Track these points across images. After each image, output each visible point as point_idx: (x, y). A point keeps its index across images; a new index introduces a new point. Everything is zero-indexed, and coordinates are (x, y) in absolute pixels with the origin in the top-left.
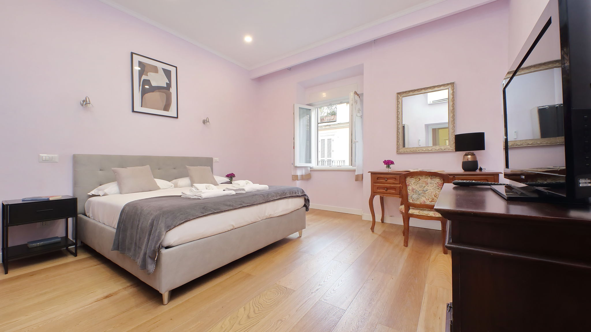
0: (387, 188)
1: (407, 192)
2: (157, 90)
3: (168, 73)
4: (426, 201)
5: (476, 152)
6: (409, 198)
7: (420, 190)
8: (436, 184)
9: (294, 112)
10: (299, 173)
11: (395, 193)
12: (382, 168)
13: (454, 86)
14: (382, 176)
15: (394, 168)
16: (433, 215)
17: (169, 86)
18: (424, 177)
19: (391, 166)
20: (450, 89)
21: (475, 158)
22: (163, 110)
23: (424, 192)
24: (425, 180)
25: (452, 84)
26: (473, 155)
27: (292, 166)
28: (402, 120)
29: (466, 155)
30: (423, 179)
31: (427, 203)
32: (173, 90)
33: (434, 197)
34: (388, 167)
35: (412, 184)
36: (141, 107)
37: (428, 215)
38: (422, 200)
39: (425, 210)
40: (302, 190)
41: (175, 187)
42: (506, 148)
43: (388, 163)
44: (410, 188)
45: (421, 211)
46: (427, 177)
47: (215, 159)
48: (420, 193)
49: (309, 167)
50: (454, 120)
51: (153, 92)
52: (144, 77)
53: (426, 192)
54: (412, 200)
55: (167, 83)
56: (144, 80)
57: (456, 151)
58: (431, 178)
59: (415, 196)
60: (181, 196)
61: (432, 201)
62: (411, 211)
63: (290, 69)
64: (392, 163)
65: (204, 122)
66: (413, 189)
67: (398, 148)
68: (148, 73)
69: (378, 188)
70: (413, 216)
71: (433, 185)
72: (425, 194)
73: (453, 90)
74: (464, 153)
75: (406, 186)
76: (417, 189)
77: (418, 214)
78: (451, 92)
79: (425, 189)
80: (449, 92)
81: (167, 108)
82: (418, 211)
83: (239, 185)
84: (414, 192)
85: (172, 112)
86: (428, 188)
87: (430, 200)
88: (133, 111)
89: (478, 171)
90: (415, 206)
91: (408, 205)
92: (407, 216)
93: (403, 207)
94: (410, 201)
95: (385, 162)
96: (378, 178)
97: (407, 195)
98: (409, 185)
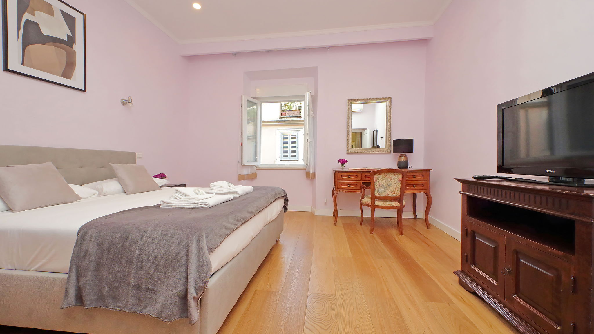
0: (350, 185)
1: (374, 187)
2: (52, 43)
3: (70, 21)
4: (389, 194)
5: (407, 154)
6: (375, 192)
7: (385, 185)
8: (397, 179)
9: (242, 105)
10: (245, 172)
11: (356, 189)
12: (338, 166)
13: (391, 100)
14: (346, 173)
15: (347, 167)
16: (395, 205)
17: (71, 40)
18: (390, 173)
19: (345, 164)
20: (388, 102)
21: (407, 158)
22: (61, 76)
23: (389, 186)
24: (390, 176)
25: (390, 98)
26: (405, 156)
27: (238, 164)
28: (351, 124)
29: (401, 156)
31: (390, 196)
32: (78, 47)
33: (395, 189)
34: (342, 165)
35: (379, 180)
36: (23, 64)
37: (391, 205)
38: (387, 193)
39: (387, 201)
40: (283, 190)
41: (100, 194)
43: (343, 162)
44: (377, 183)
45: (385, 203)
46: (392, 173)
47: (138, 155)
48: (385, 187)
49: (254, 165)
50: (390, 127)
51: (44, 44)
52: (27, 16)
53: (390, 186)
54: (378, 194)
55: (68, 36)
56: (27, 21)
57: (394, 153)
59: (381, 190)
60: (159, 206)
61: (393, 194)
62: (377, 203)
63: (235, 55)
64: (346, 162)
65: (124, 103)
66: (380, 184)
67: (348, 149)
68: (34, 10)
69: (343, 184)
70: (378, 207)
71: (395, 180)
72: (389, 188)
73: (390, 103)
74: (399, 154)
75: (374, 182)
76: (383, 184)
77: (383, 205)
78: (389, 105)
79: (389, 184)
80: (387, 104)
81: (67, 73)
82: (383, 202)
83: (222, 187)
84: (380, 187)
85: (77, 81)
86: (392, 183)
87: (392, 193)
88: (6, 68)
89: (408, 169)
90: (380, 199)
91: (374, 198)
92: (373, 208)
93: (367, 200)
94: (376, 194)
95: (340, 161)
96: (342, 176)
97: (374, 190)
98: (377, 181)
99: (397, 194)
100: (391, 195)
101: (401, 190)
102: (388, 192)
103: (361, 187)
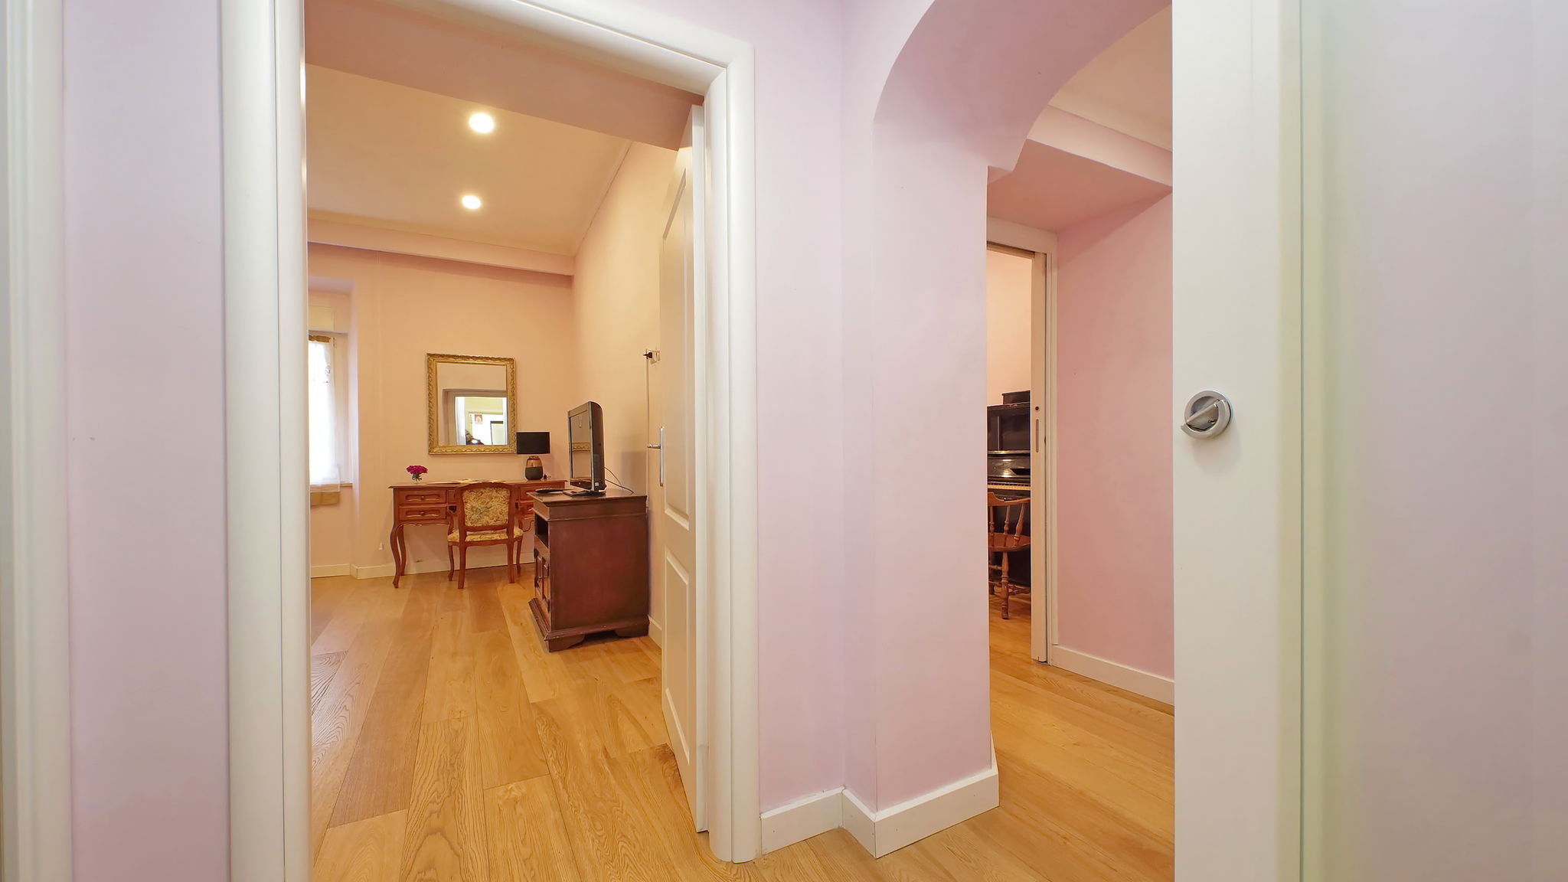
0: (425, 512)
1: (464, 512)
4: (489, 521)
5: (540, 455)
6: (466, 520)
7: (481, 508)
11: (439, 517)
12: (408, 480)
13: (514, 364)
14: (416, 493)
15: (425, 480)
16: (500, 538)
18: (488, 489)
19: (422, 475)
21: (540, 463)
23: (488, 509)
24: (489, 494)
25: (512, 361)
26: (538, 459)
28: (437, 399)
29: (530, 459)
30: (487, 492)
31: (490, 524)
33: (498, 513)
34: (417, 477)
35: (471, 502)
37: (494, 539)
38: (485, 520)
39: (487, 533)
42: (571, 452)
43: (417, 471)
44: (468, 506)
45: (483, 535)
48: (482, 512)
54: (471, 522)
57: (518, 453)
58: (496, 491)
59: (475, 516)
62: (470, 538)
64: (424, 470)
66: (473, 507)
67: (432, 447)
69: (408, 513)
70: (472, 543)
72: (489, 511)
73: (513, 369)
74: (528, 456)
75: (463, 504)
76: (477, 506)
77: (480, 540)
78: (510, 371)
79: (488, 506)
80: (507, 370)
82: (480, 535)
84: (473, 511)
86: (493, 503)
87: (495, 519)
89: (542, 480)
90: (474, 529)
91: (464, 531)
92: (464, 546)
93: (456, 535)
94: (469, 524)
95: (410, 469)
96: (407, 497)
97: (463, 516)
98: (466, 502)
99: (504, 519)
100: (492, 523)
101: (509, 514)
102: (486, 518)
103: (447, 514)
